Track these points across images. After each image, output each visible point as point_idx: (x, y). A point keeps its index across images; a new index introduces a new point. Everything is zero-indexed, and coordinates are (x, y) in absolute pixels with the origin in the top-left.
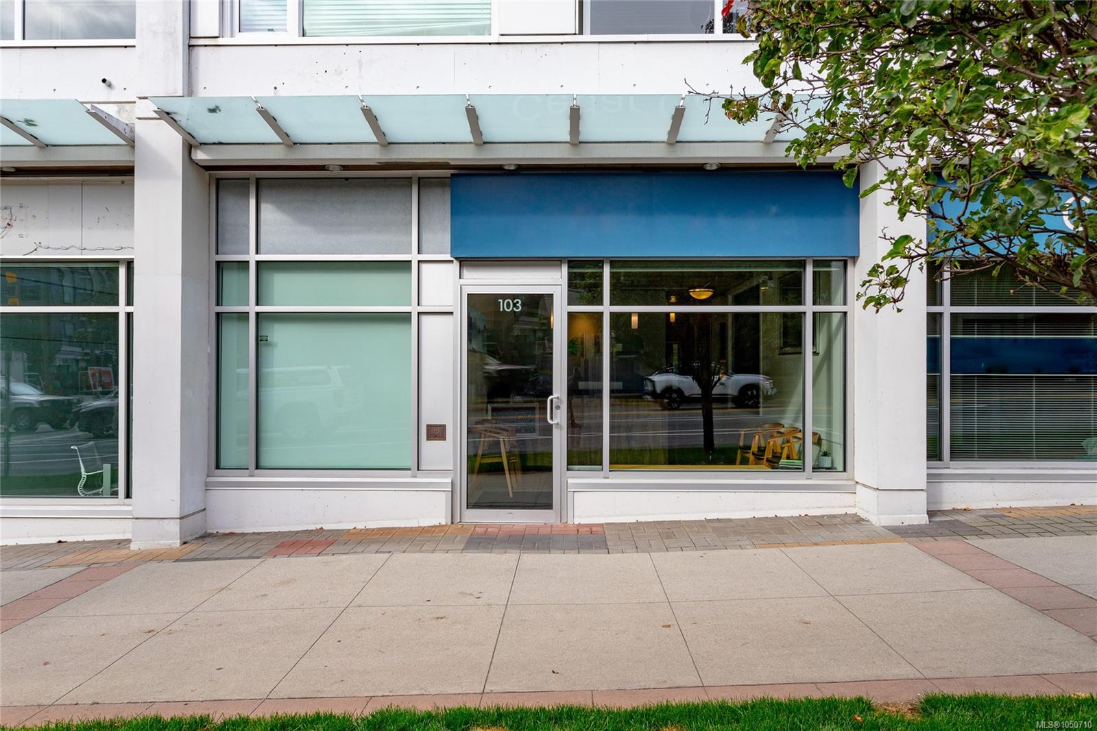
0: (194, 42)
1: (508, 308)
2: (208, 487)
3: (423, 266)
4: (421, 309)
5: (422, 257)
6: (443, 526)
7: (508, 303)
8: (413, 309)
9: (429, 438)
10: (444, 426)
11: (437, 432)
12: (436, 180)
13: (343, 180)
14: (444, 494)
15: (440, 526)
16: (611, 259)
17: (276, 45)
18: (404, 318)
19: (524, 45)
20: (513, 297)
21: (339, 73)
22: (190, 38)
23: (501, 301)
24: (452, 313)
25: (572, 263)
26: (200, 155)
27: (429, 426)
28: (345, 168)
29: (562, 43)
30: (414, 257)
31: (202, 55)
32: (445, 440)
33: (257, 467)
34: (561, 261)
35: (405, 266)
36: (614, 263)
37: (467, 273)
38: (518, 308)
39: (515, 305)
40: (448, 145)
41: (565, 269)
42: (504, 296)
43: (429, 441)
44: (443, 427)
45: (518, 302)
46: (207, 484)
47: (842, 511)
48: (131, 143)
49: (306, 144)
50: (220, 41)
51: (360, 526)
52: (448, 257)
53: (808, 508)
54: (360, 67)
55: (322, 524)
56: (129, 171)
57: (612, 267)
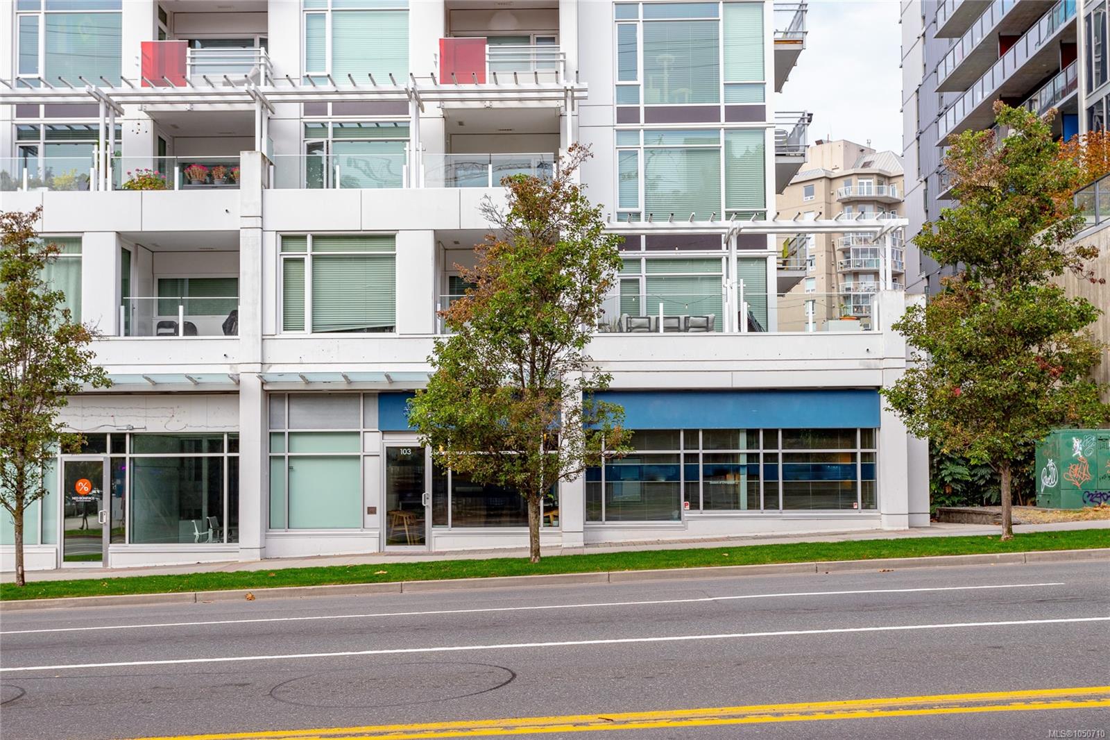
0: (264, 337)
1: (405, 453)
2: (266, 537)
3: (365, 434)
4: (365, 454)
5: (365, 430)
7: (405, 451)
8: (361, 454)
9: (369, 513)
11: (372, 511)
12: (371, 394)
14: (376, 539)
18: (358, 457)
19: (411, 339)
20: (407, 448)
21: (329, 351)
22: (263, 335)
24: (378, 456)
26: (267, 388)
27: (368, 508)
29: (427, 338)
30: (361, 430)
31: (268, 343)
32: (376, 514)
33: (289, 528)
35: (358, 433)
37: (386, 437)
38: (409, 453)
39: (408, 451)
40: (377, 383)
42: (403, 448)
43: (368, 515)
44: (375, 508)
46: (266, 535)
48: (238, 383)
49: (314, 382)
50: (276, 337)
51: (337, 554)
52: (377, 430)
55: (319, 553)
56: (237, 392)
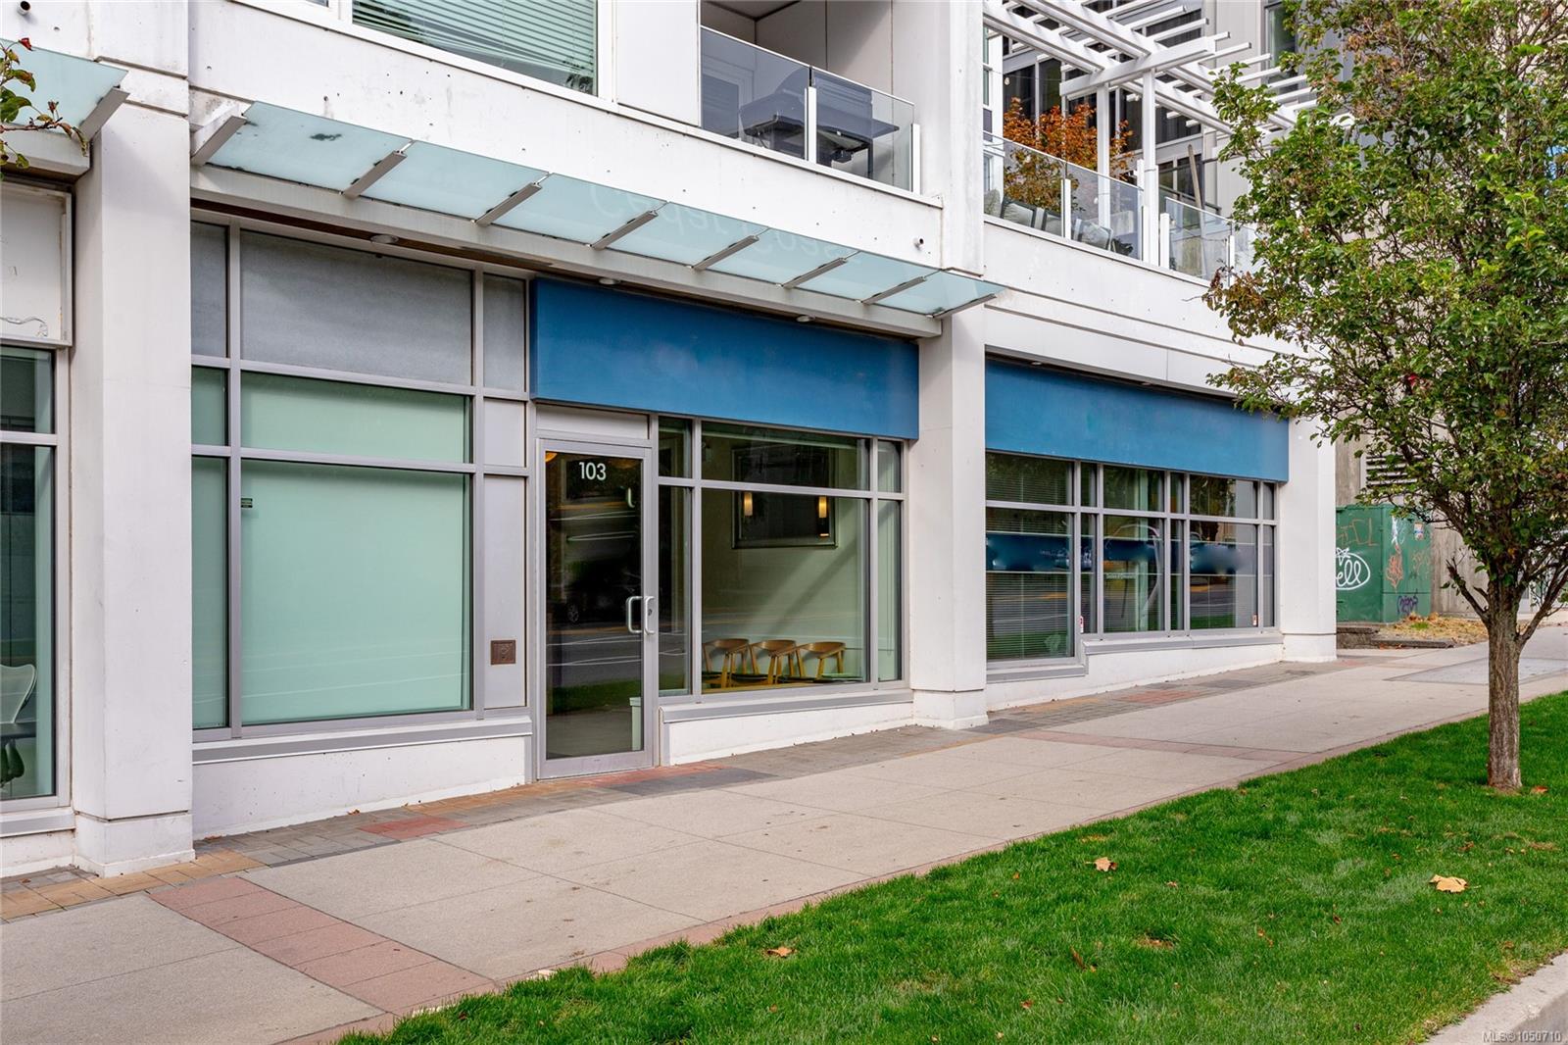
1: (591, 474)
3: (486, 405)
4: (488, 469)
5: (488, 391)
6: (522, 787)
7: (591, 468)
8: (478, 468)
9: (494, 660)
10: (513, 643)
11: (503, 653)
12: (501, 279)
13: (374, 256)
14: (522, 740)
15: (519, 787)
16: (704, 419)
17: (326, 29)
18: (467, 481)
19: (645, 125)
20: (596, 459)
23: (582, 464)
24: (525, 478)
25: (665, 420)
26: (204, 183)
27: (493, 644)
28: (401, 242)
29: (684, 134)
30: (479, 391)
32: (514, 662)
33: (228, 724)
34: (648, 416)
35: (465, 402)
36: (707, 426)
38: (601, 475)
39: (598, 470)
40: (561, 242)
41: (655, 428)
42: (588, 459)
43: (494, 666)
44: (511, 644)
45: (601, 468)
47: (902, 724)
49: (373, 199)
51: (413, 801)
52: (522, 395)
53: (877, 723)
54: (450, 99)
55: (356, 804)
57: (703, 430)
